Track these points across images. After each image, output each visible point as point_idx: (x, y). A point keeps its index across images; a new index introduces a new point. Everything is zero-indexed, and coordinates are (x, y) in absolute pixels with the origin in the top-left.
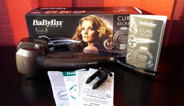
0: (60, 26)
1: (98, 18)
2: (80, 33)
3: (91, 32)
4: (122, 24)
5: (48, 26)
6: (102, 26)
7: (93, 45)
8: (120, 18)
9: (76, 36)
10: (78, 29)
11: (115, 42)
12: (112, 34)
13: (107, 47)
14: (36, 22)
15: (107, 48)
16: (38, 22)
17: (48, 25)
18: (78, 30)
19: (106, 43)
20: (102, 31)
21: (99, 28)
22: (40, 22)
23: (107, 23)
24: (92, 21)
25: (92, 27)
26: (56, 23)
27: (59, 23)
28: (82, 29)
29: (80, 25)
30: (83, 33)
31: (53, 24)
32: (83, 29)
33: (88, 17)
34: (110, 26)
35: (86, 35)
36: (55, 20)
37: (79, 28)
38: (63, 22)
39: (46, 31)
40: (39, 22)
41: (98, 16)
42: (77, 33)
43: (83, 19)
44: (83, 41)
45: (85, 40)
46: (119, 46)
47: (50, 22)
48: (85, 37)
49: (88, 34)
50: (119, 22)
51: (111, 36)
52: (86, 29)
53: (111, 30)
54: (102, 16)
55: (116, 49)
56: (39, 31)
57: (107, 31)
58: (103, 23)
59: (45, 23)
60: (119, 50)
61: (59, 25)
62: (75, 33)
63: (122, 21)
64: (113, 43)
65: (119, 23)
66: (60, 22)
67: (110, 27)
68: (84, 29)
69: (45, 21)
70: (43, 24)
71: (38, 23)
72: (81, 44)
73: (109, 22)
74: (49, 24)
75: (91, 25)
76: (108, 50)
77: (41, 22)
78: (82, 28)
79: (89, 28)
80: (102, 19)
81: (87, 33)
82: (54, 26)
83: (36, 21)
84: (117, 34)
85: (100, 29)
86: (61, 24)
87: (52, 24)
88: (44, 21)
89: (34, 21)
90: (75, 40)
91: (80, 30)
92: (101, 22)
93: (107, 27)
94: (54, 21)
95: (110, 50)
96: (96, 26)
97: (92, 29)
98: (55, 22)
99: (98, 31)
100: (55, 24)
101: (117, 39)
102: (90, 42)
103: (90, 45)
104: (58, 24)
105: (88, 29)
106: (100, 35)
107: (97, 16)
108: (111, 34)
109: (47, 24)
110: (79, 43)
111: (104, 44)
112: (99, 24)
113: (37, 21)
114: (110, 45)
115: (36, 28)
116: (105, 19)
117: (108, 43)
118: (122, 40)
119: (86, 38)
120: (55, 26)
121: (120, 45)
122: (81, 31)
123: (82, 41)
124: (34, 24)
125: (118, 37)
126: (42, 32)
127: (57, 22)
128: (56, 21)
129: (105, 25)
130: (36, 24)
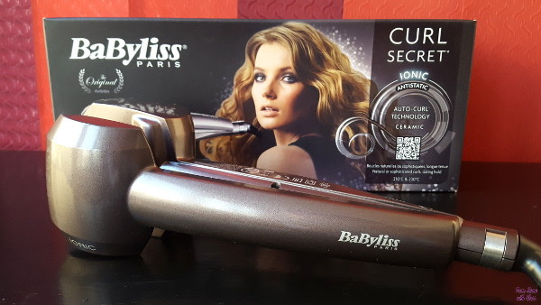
0: (173, 63)
1: (316, 34)
2: (247, 94)
3: (288, 90)
4: (404, 58)
5: (126, 63)
6: (330, 66)
7: (294, 140)
8: (399, 36)
9: (229, 103)
10: (241, 76)
11: (378, 130)
12: (368, 98)
13: (349, 149)
14: (83, 48)
15: (348, 155)
16: (89, 48)
17: (127, 57)
18: (240, 82)
19: (345, 134)
20: (329, 85)
21: (320, 72)
22: (98, 48)
23: (351, 52)
24: (295, 47)
25: (292, 70)
26: (159, 52)
27: (170, 52)
28: (256, 76)
29: (247, 60)
30: (258, 92)
31: (148, 54)
32: (259, 79)
33: (282, 29)
34: (361, 67)
35: (267, 102)
36: (155, 40)
37: (245, 72)
38: (185, 47)
39: (117, 83)
40: (93, 47)
41: (317, 26)
42: (235, 91)
43: (260, 37)
44: (258, 124)
45: (265, 121)
46: (394, 146)
47: (135, 47)
48: (264, 109)
49: (275, 98)
50: (396, 48)
51: (364, 104)
52: (270, 77)
53: (365, 80)
54: (333, 24)
55: (381, 158)
56: (91, 81)
57: (351, 87)
58: (333, 52)
59: (116, 53)
60: (393, 160)
61: (168, 60)
62: (230, 92)
63: (405, 47)
64: (370, 132)
65: (395, 55)
66: (175, 48)
67: (361, 69)
68: (264, 77)
69: (117, 44)
70: (110, 56)
71: (92, 51)
72: (248, 137)
73: (358, 51)
74: (132, 54)
75: (290, 63)
76: (351, 160)
77: (101, 46)
78: (256, 71)
79: (282, 73)
80: (331, 40)
81: (271, 95)
82: (150, 64)
83: (82, 44)
84: (385, 99)
85: (323, 77)
86: (177, 56)
87: (143, 56)
88: (112, 41)
89: (76, 41)
90: (228, 121)
91: (248, 82)
92: (329, 49)
93: (348, 70)
94: (150, 43)
95: (360, 161)
96: (307, 66)
97: (293, 79)
98: (154, 49)
99: (317, 84)
100: (153, 56)
101: (387, 117)
102: (285, 128)
103: (283, 141)
104: (165, 56)
105: (277, 77)
106: (323, 100)
107: (311, 24)
108: (362, 99)
109: (122, 54)
110: (241, 133)
111: (338, 137)
112: (320, 59)
113: (87, 42)
114: (361, 141)
115: (82, 72)
116: (344, 39)
117: (350, 132)
118: (408, 122)
119: (269, 112)
120: (154, 62)
121: (399, 140)
122: (251, 84)
123: (254, 124)
124: (74, 55)
125: (390, 110)
126: (104, 87)
127: (163, 47)
128: (160, 44)
129: (343, 61)
130: (81, 53)
